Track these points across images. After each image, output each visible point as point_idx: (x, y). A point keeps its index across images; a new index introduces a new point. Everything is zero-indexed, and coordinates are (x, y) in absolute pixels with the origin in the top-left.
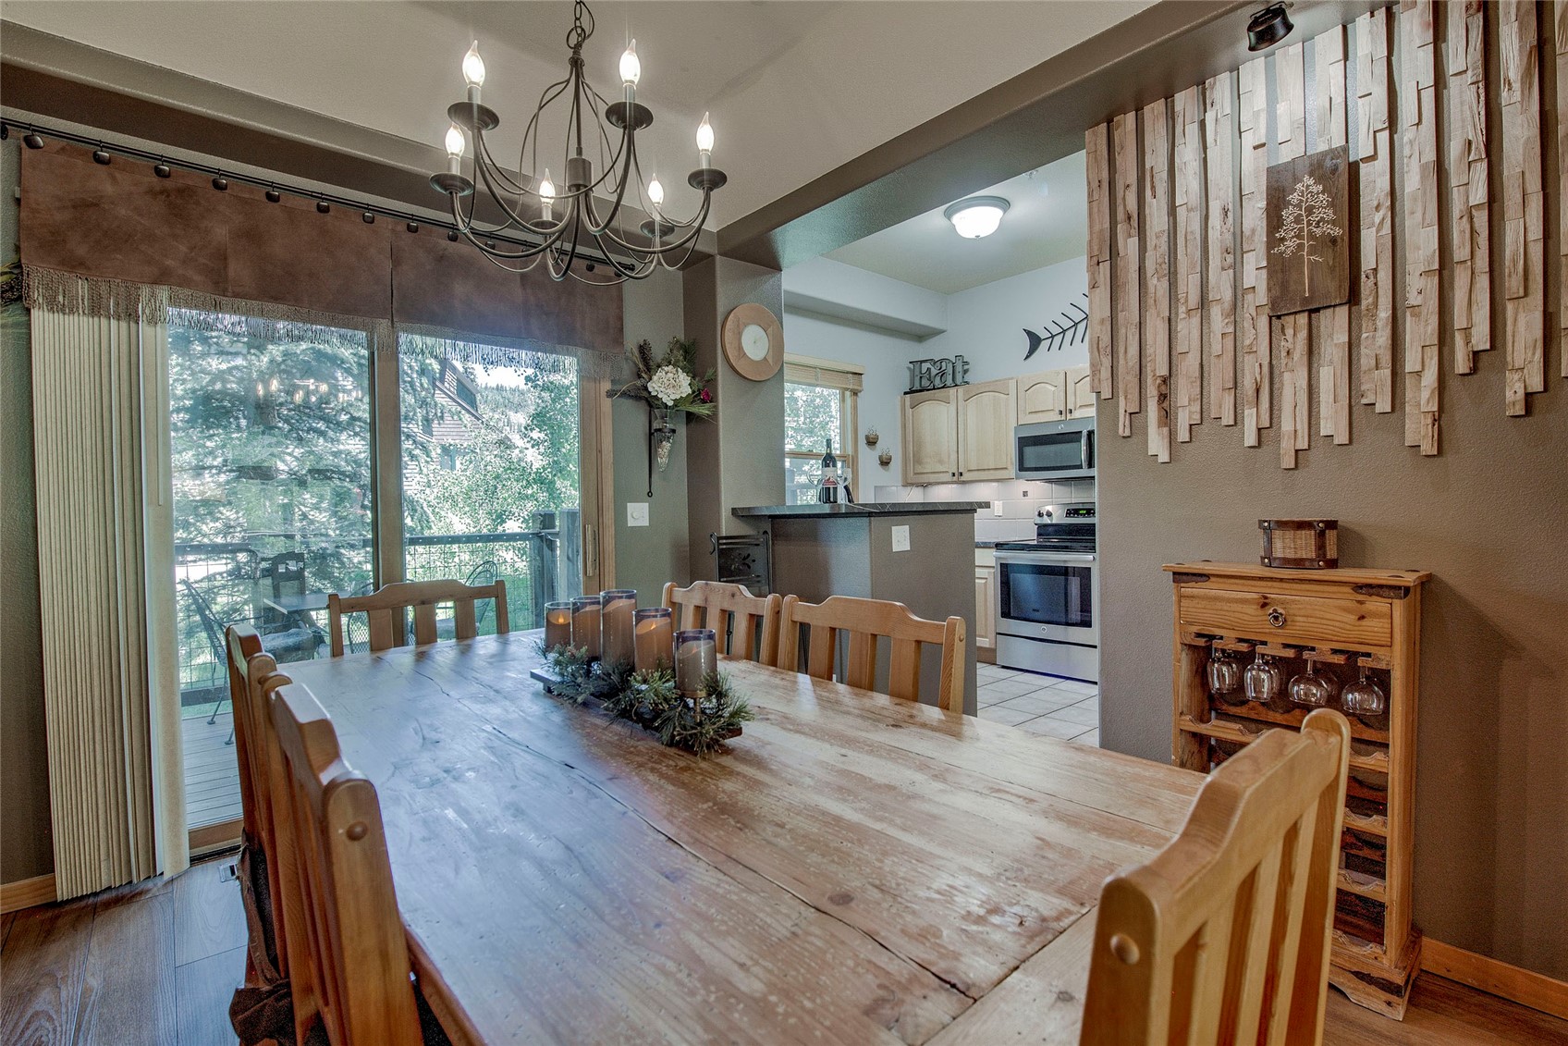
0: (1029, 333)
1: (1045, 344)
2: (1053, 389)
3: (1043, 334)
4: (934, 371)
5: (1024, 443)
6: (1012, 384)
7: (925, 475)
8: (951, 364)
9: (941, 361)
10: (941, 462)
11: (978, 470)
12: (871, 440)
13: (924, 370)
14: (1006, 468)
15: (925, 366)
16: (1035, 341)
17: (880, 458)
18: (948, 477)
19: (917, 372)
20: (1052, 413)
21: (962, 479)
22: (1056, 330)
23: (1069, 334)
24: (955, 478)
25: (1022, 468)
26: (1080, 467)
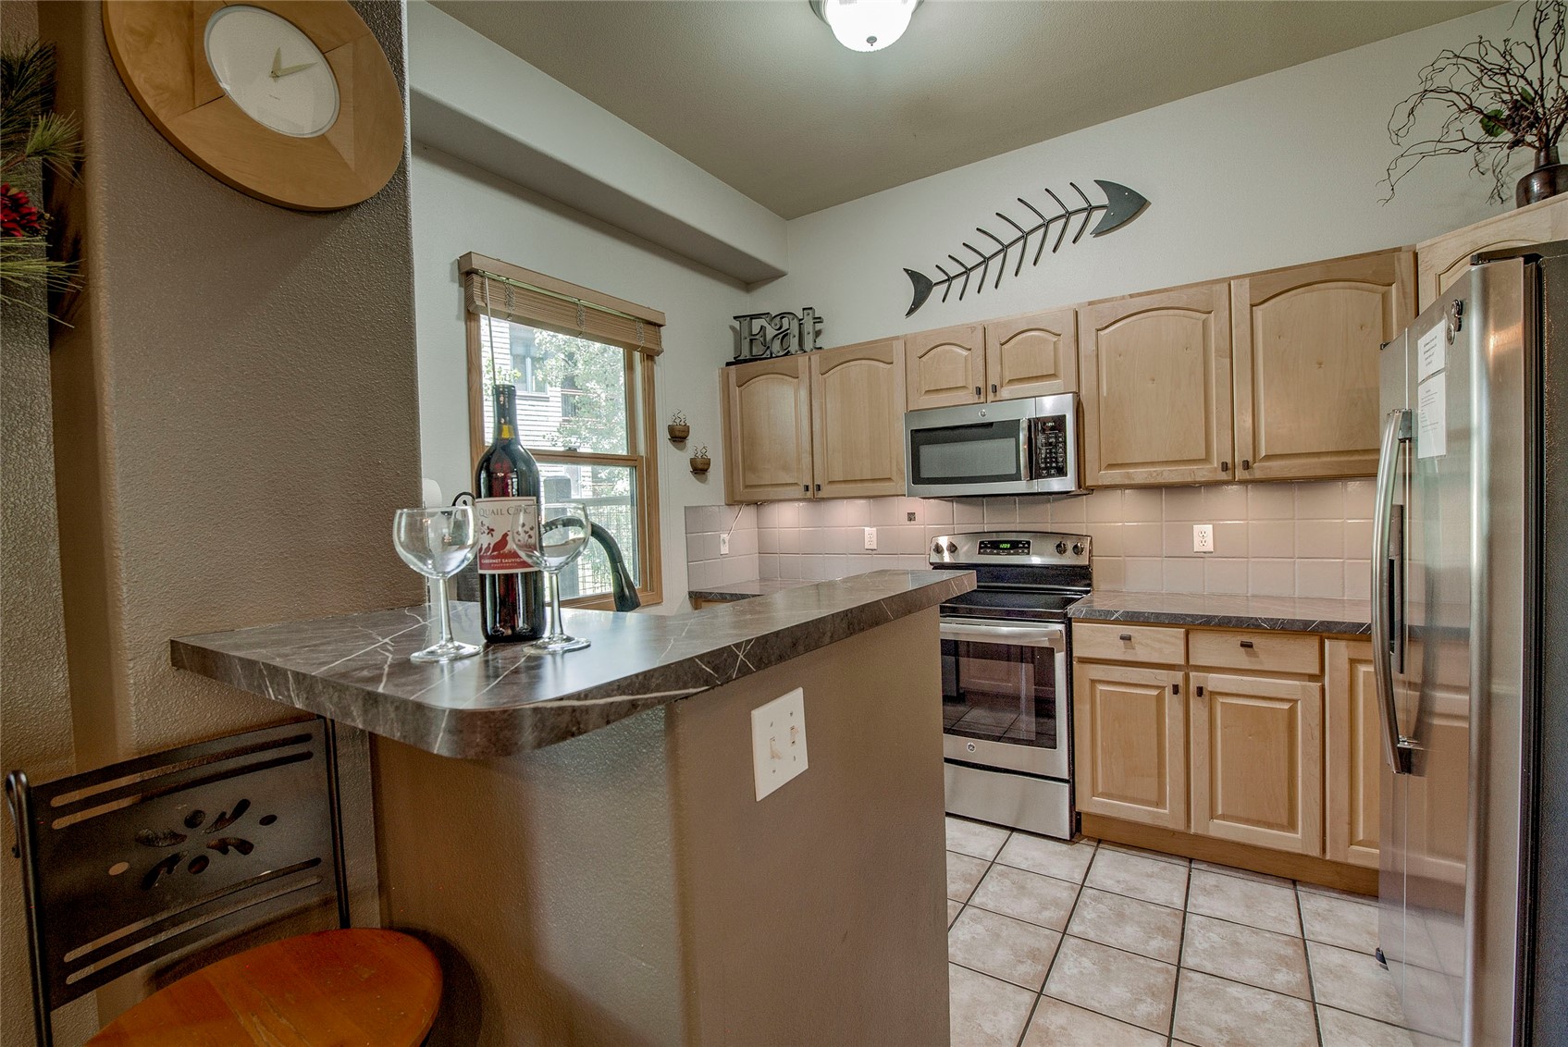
0: (915, 277)
1: (938, 292)
2: (965, 353)
3: (936, 276)
4: (771, 332)
5: (921, 438)
6: (898, 348)
7: (761, 490)
8: (796, 322)
9: (782, 315)
10: (785, 468)
11: (845, 481)
12: (677, 434)
13: (755, 330)
14: (890, 479)
15: (757, 324)
16: (922, 287)
17: (693, 462)
18: (799, 492)
19: (745, 333)
20: (961, 393)
21: (821, 494)
22: (954, 269)
23: (976, 276)
24: (809, 494)
25: (917, 479)
26: (1016, 477)
